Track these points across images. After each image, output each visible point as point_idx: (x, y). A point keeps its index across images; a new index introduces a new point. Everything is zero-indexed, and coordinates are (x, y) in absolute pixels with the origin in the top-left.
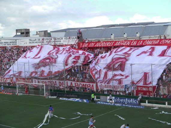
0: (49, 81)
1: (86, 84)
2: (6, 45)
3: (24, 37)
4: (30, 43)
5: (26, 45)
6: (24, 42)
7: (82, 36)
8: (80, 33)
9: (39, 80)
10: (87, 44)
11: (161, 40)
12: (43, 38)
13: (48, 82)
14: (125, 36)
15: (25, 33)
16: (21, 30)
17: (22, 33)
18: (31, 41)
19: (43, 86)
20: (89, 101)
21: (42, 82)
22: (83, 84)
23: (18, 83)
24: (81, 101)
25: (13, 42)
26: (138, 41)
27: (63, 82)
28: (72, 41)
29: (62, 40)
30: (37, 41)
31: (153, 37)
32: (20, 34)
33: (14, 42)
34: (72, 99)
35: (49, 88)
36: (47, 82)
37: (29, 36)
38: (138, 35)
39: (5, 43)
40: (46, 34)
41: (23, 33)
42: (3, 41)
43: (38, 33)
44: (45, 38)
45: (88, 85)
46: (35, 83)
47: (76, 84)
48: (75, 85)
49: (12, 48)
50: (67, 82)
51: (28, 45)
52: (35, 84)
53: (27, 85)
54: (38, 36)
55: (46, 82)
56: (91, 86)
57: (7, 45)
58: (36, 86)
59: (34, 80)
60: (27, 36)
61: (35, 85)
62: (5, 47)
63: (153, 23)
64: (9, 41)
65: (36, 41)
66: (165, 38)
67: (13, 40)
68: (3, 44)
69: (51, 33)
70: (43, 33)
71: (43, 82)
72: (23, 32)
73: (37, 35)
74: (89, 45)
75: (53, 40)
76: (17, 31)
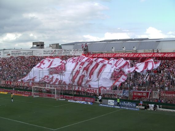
0: (60, 86)
1: (90, 89)
2: (24, 55)
3: (39, 48)
4: (44, 53)
5: (40, 56)
6: (39, 53)
7: (87, 49)
9: (51, 85)
10: (92, 55)
11: (154, 53)
12: (55, 49)
13: (59, 86)
14: (124, 49)
15: (40, 45)
17: (37, 46)
18: (45, 52)
19: (54, 90)
20: (93, 103)
22: (88, 89)
23: (33, 87)
24: (86, 103)
25: (30, 53)
26: (135, 54)
27: (71, 87)
28: (79, 53)
29: (71, 52)
30: (50, 52)
31: (147, 51)
32: (35, 46)
33: (31, 53)
34: (79, 101)
35: (59, 92)
36: (58, 87)
37: (44, 48)
38: (135, 49)
39: (23, 53)
40: (58, 46)
41: (39, 45)
42: (22, 52)
43: (51, 45)
44: (57, 49)
45: (92, 90)
46: (48, 87)
48: (82, 89)
49: (29, 57)
50: (75, 87)
51: (43, 55)
52: (48, 88)
53: (41, 88)
54: (51, 48)
55: (57, 86)
56: (94, 91)
57: (25, 55)
58: (48, 90)
59: (47, 85)
60: (42, 48)
61: (47, 89)
62: (24, 57)
63: (147, 39)
64: (27, 52)
65: (49, 52)
66: (158, 52)
67: (31, 51)
68: (22, 54)
69: (62, 46)
70: (55, 45)
71: (55, 87)
72: (38, 44)
73: (50, 47)
74: (93, 56)
75: (63, 51)
76: (34, 44)
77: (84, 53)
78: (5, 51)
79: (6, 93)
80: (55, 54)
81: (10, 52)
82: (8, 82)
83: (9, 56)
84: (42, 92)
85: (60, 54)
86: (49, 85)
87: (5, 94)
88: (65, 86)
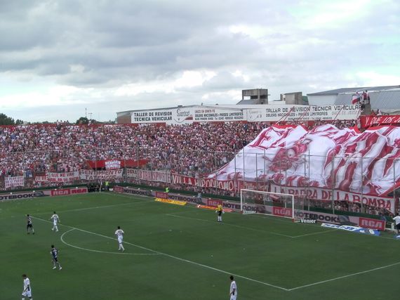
0: (304, 190)
1: (375, 200)
2: (222, 118)
3: (257, 104)
4: (268, 115)
5: (260, 120)
6: (256, 115)
7: (369, 104)
8: (366, 97)
9: (283, 188)
10: (379, 119)
12: (292, 106)
13: (301, 190)
15: (259, 97)
16: (252, 91)
17: (253, 97)
18: (269, 113)
19: (290, 199)
20: (379, 233)
21: (289, 190)
22: (370, 199)
23: (243, 191)
24: (363, 232)
25: (236, 114)
27: (329, 192)
28: (350, 113)
29: (329, 112)
30: (281, 112)
33: (238, 114)
34: (346, 226)
35: (302, 203)
36: (299, 192)
37: (267, 103)
39: (221, 114)
40: (299, 98)
41: (256, 97)
42: (218, 112)
43: (284, 96)
44: (297, 106)
45: (379, 201)
46: (275, 192)
47: (357, 198)
48: (354, 199)
49: (235, 124)
50: (338, 193)
51: (265, 119)
52: (275, 195)
53: (259, 195)
54: (284, 102)
55: (297, 191)
56: (386, 204)
57: (225, 120)
58: (277, 198)
59: (273, 187)
60: (262, 103)
61: (274, 197)
62: (223, 123)
64: (229, 112)
65: (279, 113)
67: (238, 109)
68: (218, 117)
69: (309, 98)
70: (294, 96)
71: (292, 192)
72: (255, 94)
73: (281, 100)
74: (382, 120)
75: (312, 110)
76: (244, 93)
77: (362, 113)
78: (182, 110)
79: (183, 203)
80: (293, 117)
81: (192, 113)
82: (187, 179)
83: (190, 122)
84: (261, 202)
85: (305, 117)
86: (278, 188)
87: (181, 206)
88: (315, 191)
